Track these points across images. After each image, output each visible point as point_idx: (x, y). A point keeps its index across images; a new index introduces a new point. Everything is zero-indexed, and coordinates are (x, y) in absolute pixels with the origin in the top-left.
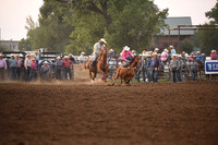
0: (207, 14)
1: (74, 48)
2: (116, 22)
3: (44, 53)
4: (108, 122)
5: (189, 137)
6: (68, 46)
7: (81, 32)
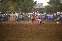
0: (47, 3)
1: (10, 12)
2: (22, 5)
3: (1, 14)
4: (19, 33)
5: (42, 37)
6: (8, 12)
7: (12, 7)
